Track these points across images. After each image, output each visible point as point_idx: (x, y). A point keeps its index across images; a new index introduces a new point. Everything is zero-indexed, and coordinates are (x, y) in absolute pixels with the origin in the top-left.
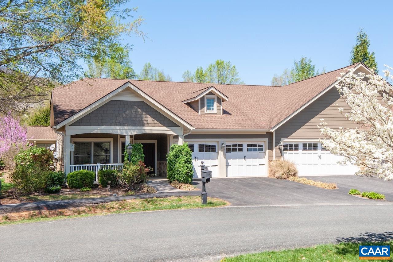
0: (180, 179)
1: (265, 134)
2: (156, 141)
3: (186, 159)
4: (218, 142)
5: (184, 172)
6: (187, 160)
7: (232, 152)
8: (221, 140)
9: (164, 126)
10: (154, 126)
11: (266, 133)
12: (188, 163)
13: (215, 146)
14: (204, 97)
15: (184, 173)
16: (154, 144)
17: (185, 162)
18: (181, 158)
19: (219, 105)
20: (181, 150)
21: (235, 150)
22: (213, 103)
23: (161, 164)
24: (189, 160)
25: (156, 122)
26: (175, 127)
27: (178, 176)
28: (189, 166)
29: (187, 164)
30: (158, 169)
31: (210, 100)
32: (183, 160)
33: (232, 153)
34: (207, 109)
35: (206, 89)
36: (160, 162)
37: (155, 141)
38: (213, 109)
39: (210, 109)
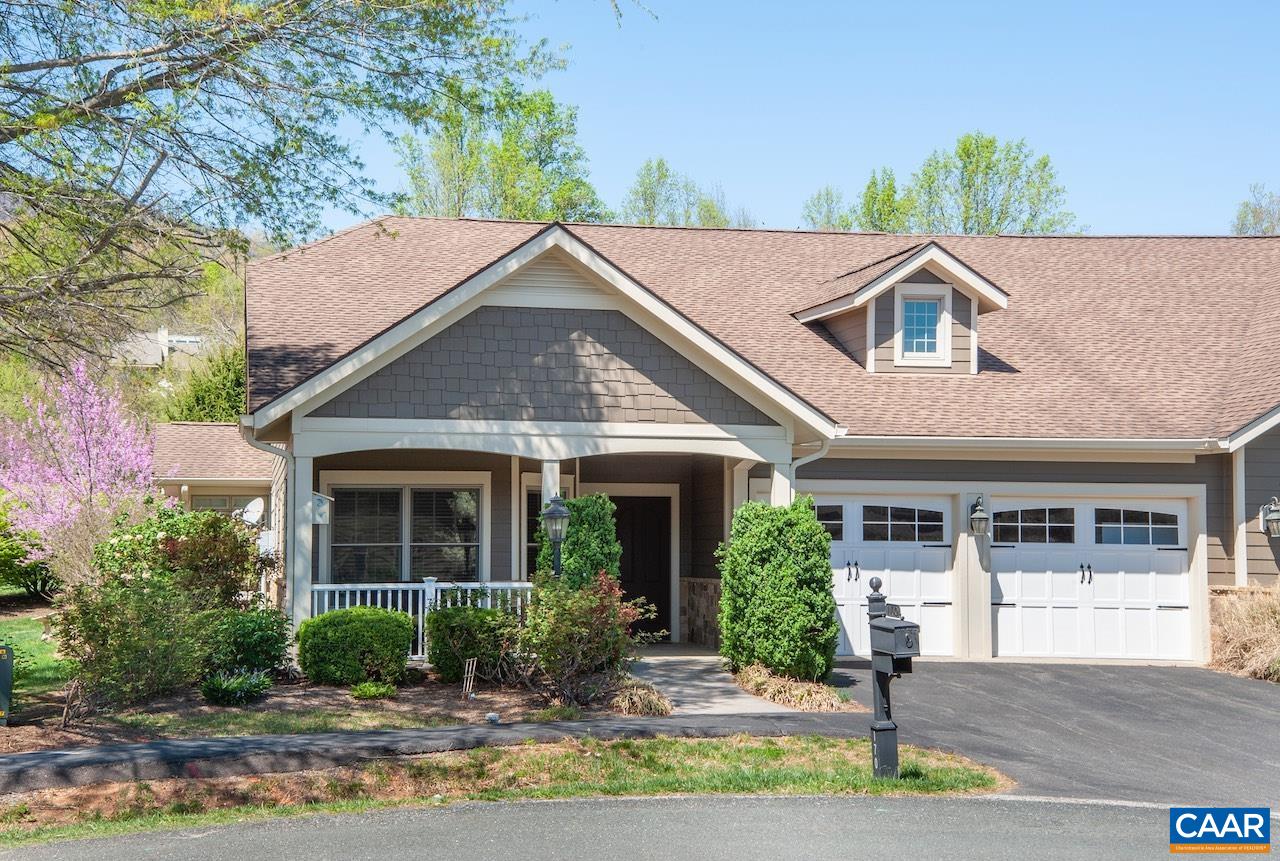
0: (779, 656)
1: (1193, 461)
2: (676, 487)
3: (806, 570)
4: (954, 497)
5: (797, 625)
6: (808, 575)
7: (1019, 545)
8: (967, 490)
9: (710, 420)
10: (667, 422)
11: (1197, 457)
12: (814, 585)
13: (938, 516)
14: (890, 292)
15: (794, 631)
16: (667, 501)
17: (801, 583)
18: (780, 566)
19: (962, 329)
20: (780, 531)
21: (1034, 535)
22: (934, 321)
23: (697, 590)
24: (819, 574)
25: (673, 402)
26: (756, 424)
27: (766, 644)
28: (818, 599)
29: (810, 593)
30: (683, 611)
31: (921, 307)
32: (790, 571)
33: (1023, 549)
34: (907, 347)
35: (901, 258)
36: (692, 580)
37: (672, 491)
38: (932, 347)
39: (920, 348)
